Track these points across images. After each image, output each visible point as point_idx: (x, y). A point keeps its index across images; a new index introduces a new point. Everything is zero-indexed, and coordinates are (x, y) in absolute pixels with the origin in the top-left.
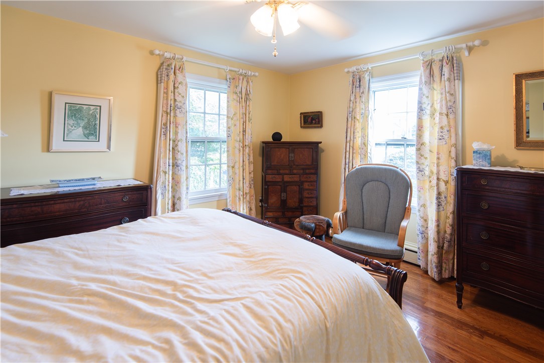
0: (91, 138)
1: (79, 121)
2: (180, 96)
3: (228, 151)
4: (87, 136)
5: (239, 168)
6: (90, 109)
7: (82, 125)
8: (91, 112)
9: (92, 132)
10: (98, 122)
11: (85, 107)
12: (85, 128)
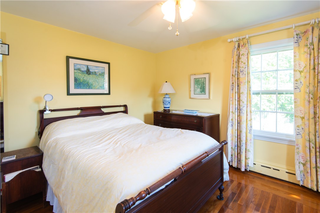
0: (203, 92)
1: (199, 86)
2: (242, 63)
3: (295, 102)
4: (201, 92)
5: (309, 119)
6: (202, 80)
7: (199, 87)
8: (202, 81)
9: (203, 90)
10: (205, 85)
11: (200, 79)
12: (201, 88)
